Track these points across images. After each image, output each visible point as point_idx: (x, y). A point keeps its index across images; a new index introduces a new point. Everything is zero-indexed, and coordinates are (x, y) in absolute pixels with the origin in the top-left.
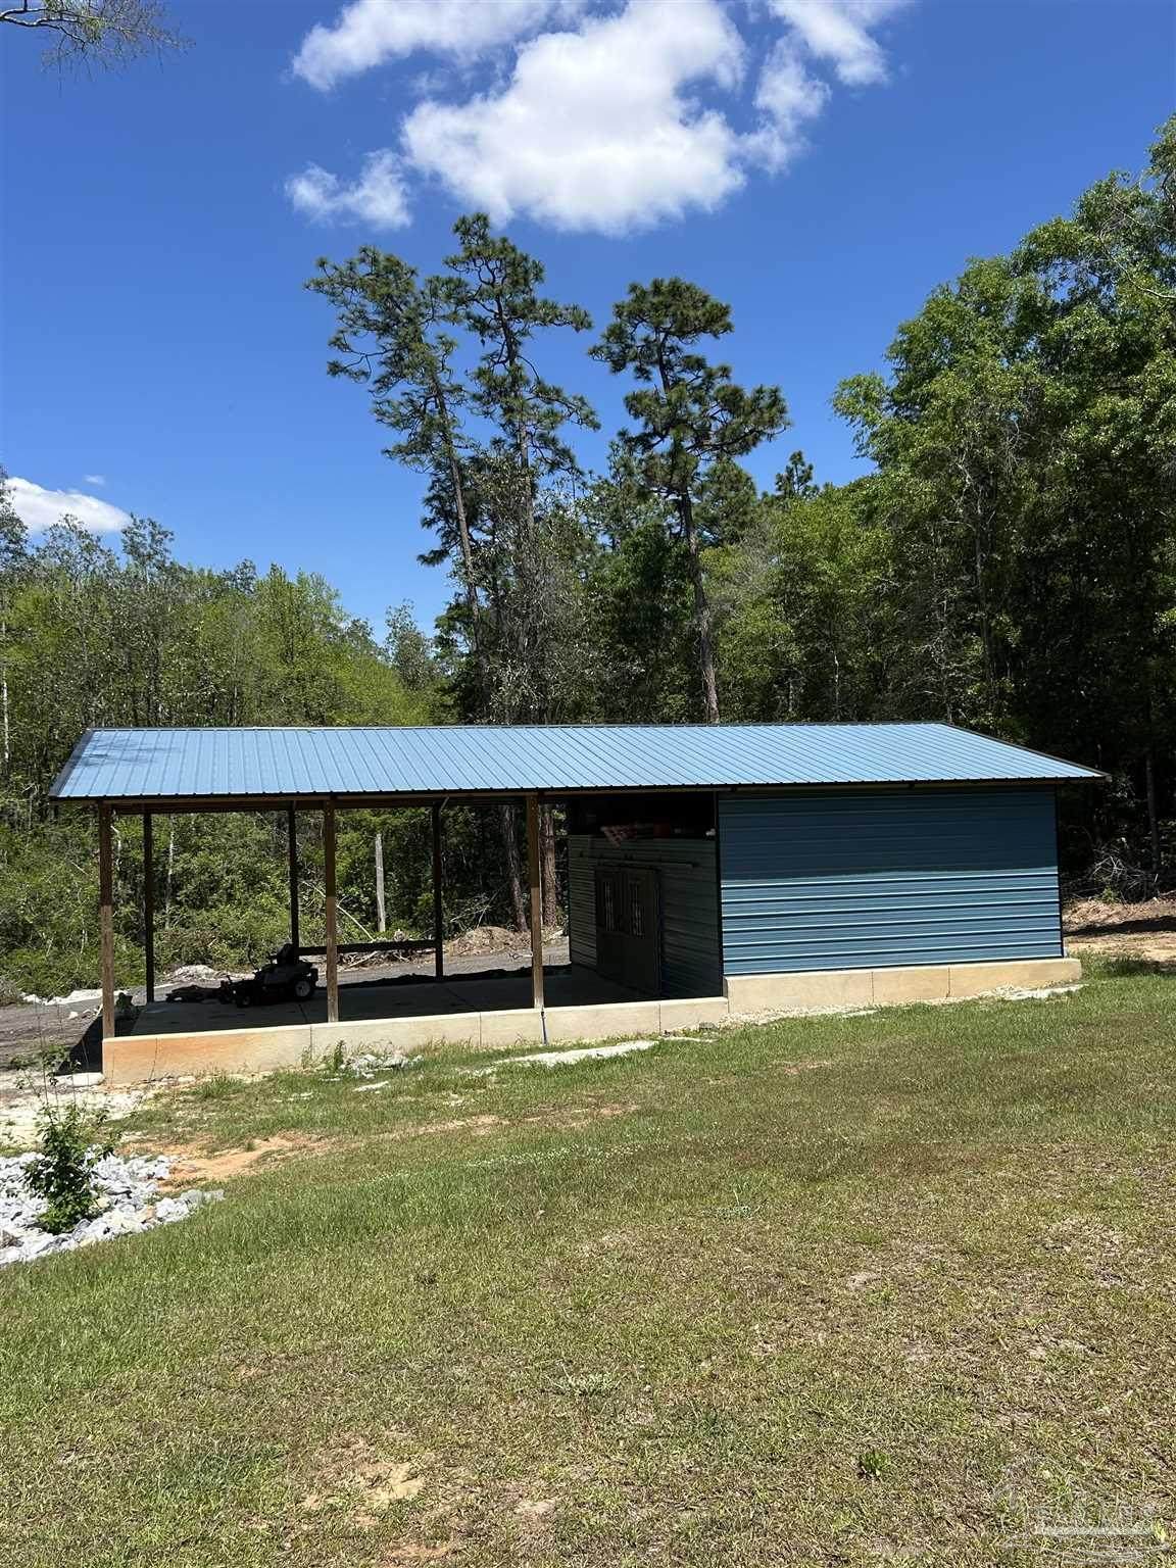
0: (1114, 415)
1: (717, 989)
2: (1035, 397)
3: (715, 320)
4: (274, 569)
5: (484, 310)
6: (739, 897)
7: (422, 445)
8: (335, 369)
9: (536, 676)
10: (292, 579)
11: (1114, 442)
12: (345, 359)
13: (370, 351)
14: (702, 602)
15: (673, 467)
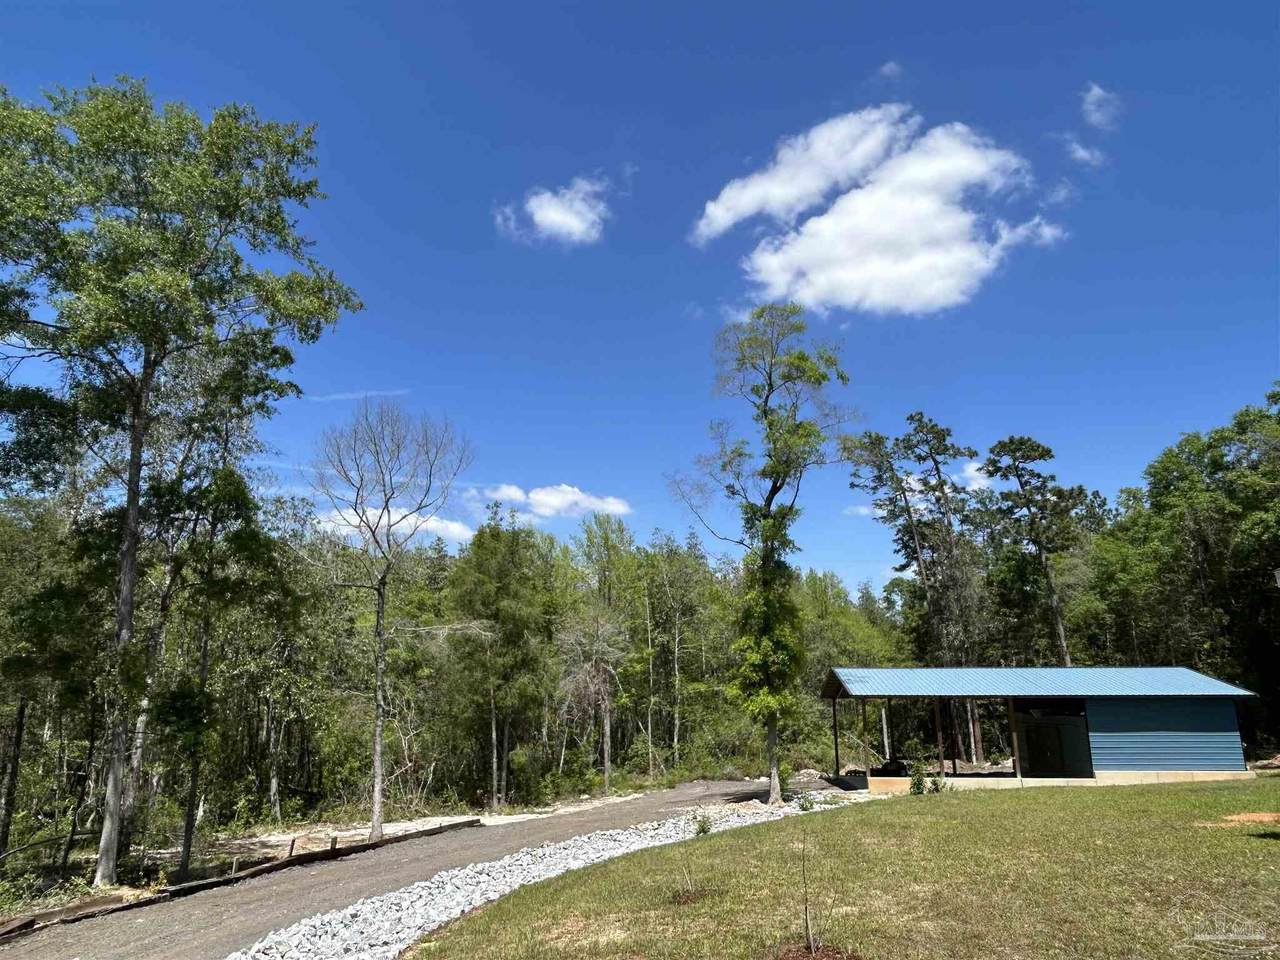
0: (1262, 521)
1: (1091, 775)
2: (1220, 510)
3: (1046, 454)
4: (811, 570)
5: (923, 450)
6: (1096, 739)
7: (893, 516)
8: (853, 485)
9: (966, 630)
10: (820, 575)
11: (1263, 533)
12: (857, 481)
13: (867, 473)
14: (1051, 590)
15: (1031, 530)
